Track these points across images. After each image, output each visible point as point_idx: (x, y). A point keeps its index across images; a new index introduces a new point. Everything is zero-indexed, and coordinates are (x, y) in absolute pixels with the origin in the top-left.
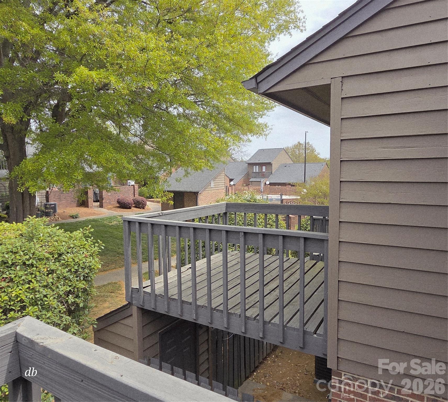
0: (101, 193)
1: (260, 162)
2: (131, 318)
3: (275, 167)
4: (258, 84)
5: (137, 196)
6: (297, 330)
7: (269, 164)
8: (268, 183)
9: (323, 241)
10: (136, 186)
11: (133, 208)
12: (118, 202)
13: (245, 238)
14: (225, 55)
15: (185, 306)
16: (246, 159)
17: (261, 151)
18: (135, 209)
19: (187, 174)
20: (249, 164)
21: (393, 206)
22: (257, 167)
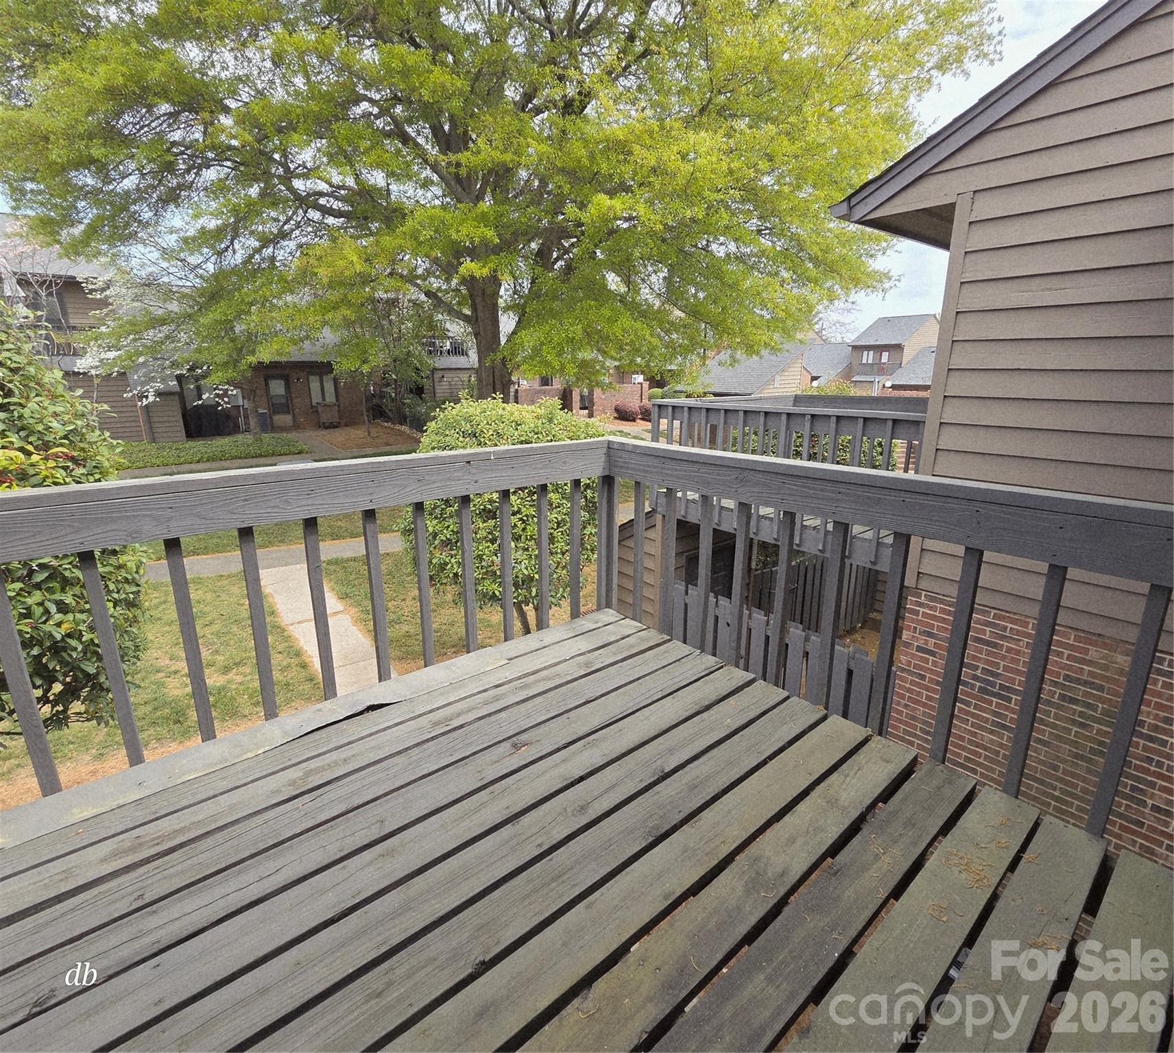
0: (591, 393)
1: (878, 343)
2: (653, 529)
3: (908, 354)
4: (851, 208)
5: (645, 401)
6: (870, 541)
7: (898, 347)
8: (888, 384)
9: (918, 424)
10: (646, 385)
11: (638, 421)
12: (617, 410)
13: (812, 423)
14: (819, 145)
15: (724, 513)
16: (851, 338)
17: (886, 321)
18: (641, 422)
19: (734, 361)
20: (855, 347)
21: (1023, 372)
22: (871, 353)
